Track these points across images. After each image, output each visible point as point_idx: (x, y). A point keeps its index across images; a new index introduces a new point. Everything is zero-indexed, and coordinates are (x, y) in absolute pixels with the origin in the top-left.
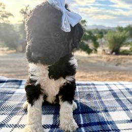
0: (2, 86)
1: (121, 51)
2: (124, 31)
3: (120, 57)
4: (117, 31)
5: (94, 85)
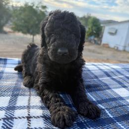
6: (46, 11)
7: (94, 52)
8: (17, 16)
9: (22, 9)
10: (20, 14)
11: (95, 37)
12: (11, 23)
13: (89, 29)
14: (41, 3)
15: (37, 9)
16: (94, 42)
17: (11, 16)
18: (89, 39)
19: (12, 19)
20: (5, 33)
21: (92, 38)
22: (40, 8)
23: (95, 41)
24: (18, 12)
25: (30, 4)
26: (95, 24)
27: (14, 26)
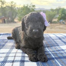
0: (1, 37)
1: (53, 22)
2: (55, 11)
3: (52, 24)
4: (51, 11)
5: (48, 35)
6: (35, 8)
7: (62, 29)
8: (20, 13)
9: (22, 9)
10: (22, 12)
11: (63, 20)
12: (18, 17)
13: (60, 15)
14: (32, 4)
15: (30, 7)
16: (62, 24)
17: (17, 13)
18: (60, 21)
19: (18, 15)
20: (15, 22)
21: (61, 21)
22: (31, 7)
23: (63, 22)
24: (20, 11)
25: (26, 5)
26: (63, 12)
27: (19, 19)
